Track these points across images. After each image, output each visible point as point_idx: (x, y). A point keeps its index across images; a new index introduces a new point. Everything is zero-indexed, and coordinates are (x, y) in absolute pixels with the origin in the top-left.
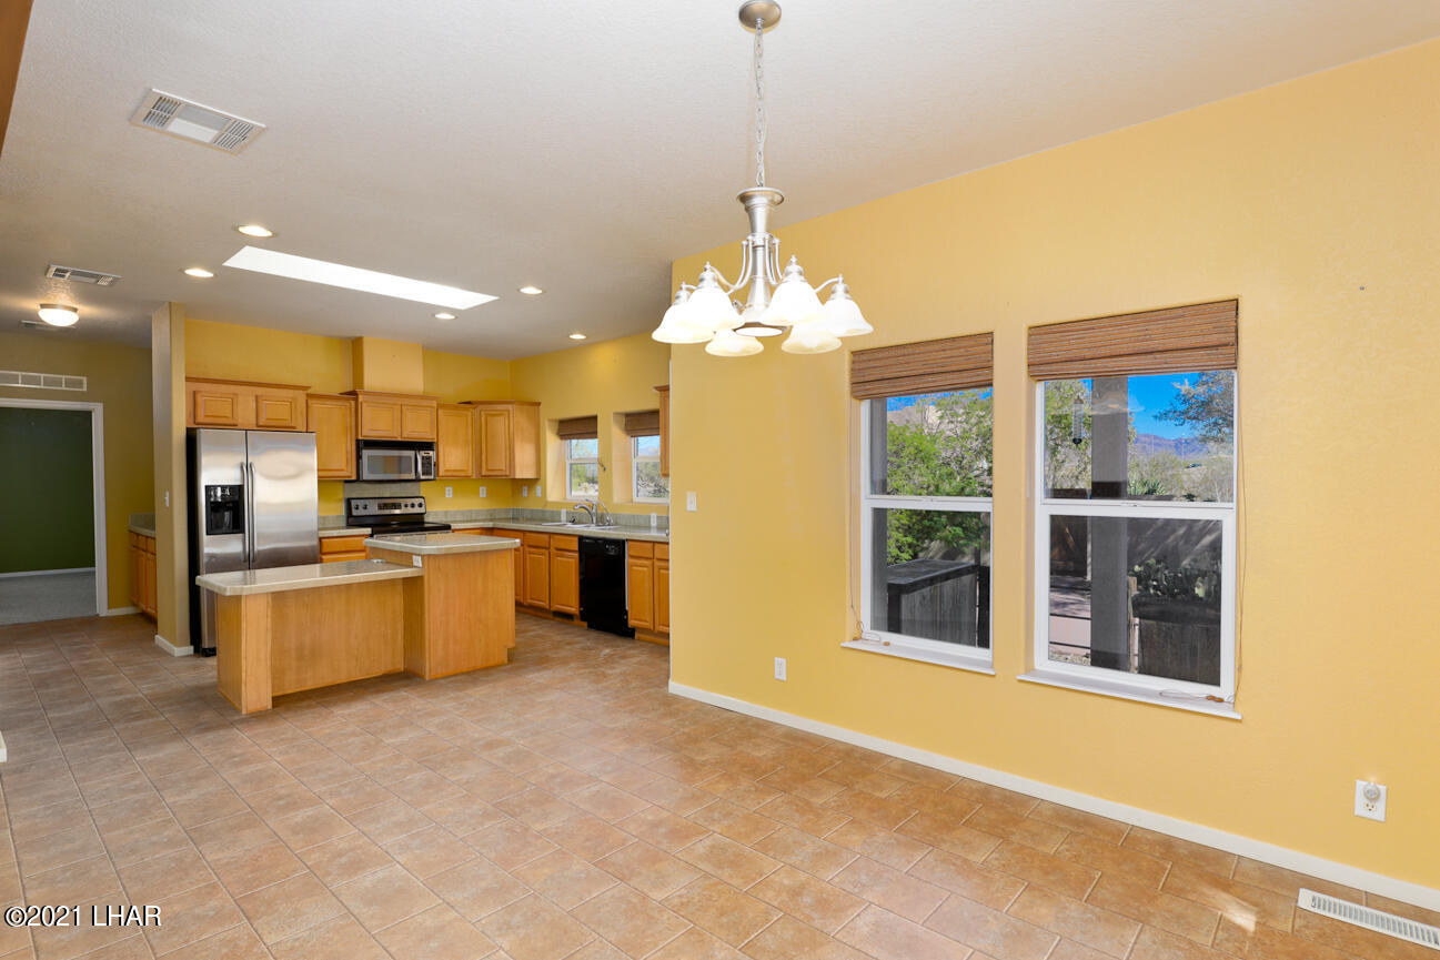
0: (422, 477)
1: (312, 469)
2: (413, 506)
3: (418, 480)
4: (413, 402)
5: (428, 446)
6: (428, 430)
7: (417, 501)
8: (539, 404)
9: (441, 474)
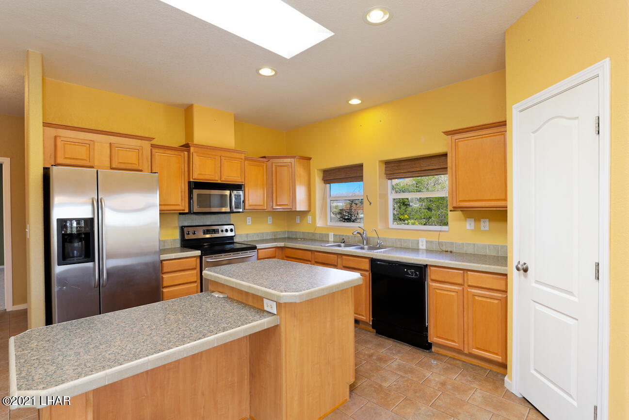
0: (235, 210)
1: (156, 206)
2: (227, 231)
3: (232, 212)
4: (228, 154)
5: (238, 187)
6: (239, 176)
7: (229, 227)
8: (310, 159)
9: (247, 207)
